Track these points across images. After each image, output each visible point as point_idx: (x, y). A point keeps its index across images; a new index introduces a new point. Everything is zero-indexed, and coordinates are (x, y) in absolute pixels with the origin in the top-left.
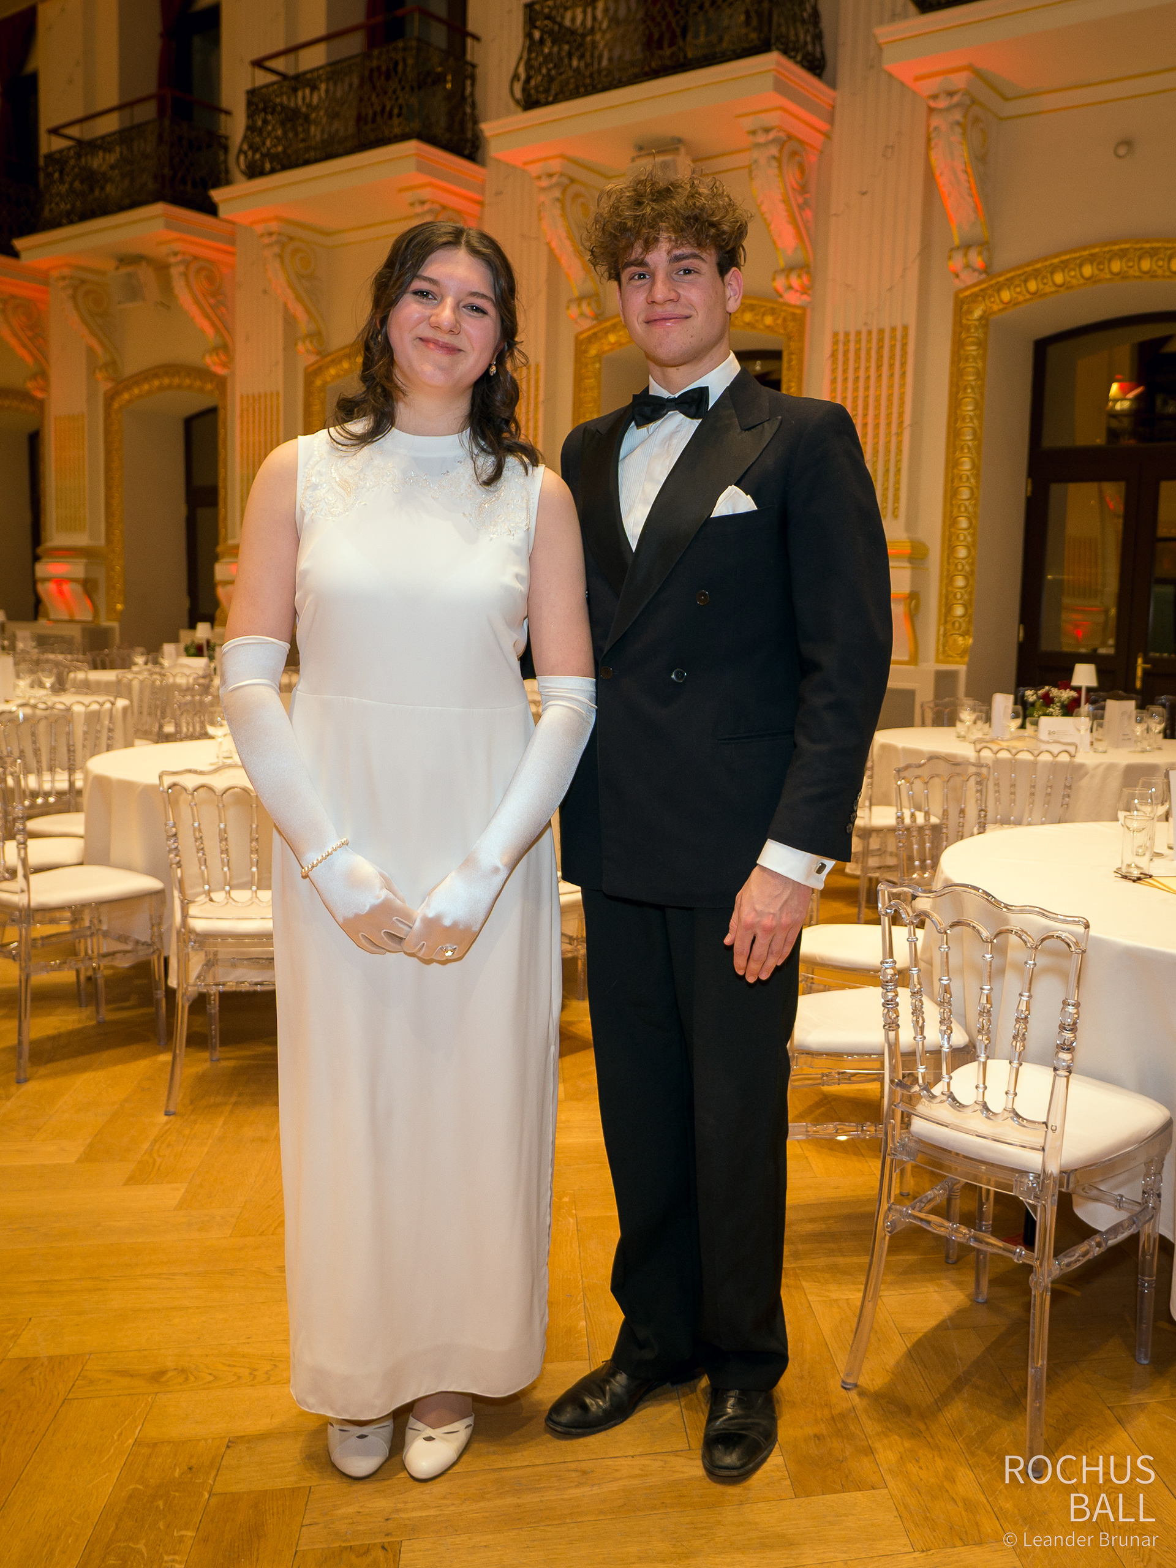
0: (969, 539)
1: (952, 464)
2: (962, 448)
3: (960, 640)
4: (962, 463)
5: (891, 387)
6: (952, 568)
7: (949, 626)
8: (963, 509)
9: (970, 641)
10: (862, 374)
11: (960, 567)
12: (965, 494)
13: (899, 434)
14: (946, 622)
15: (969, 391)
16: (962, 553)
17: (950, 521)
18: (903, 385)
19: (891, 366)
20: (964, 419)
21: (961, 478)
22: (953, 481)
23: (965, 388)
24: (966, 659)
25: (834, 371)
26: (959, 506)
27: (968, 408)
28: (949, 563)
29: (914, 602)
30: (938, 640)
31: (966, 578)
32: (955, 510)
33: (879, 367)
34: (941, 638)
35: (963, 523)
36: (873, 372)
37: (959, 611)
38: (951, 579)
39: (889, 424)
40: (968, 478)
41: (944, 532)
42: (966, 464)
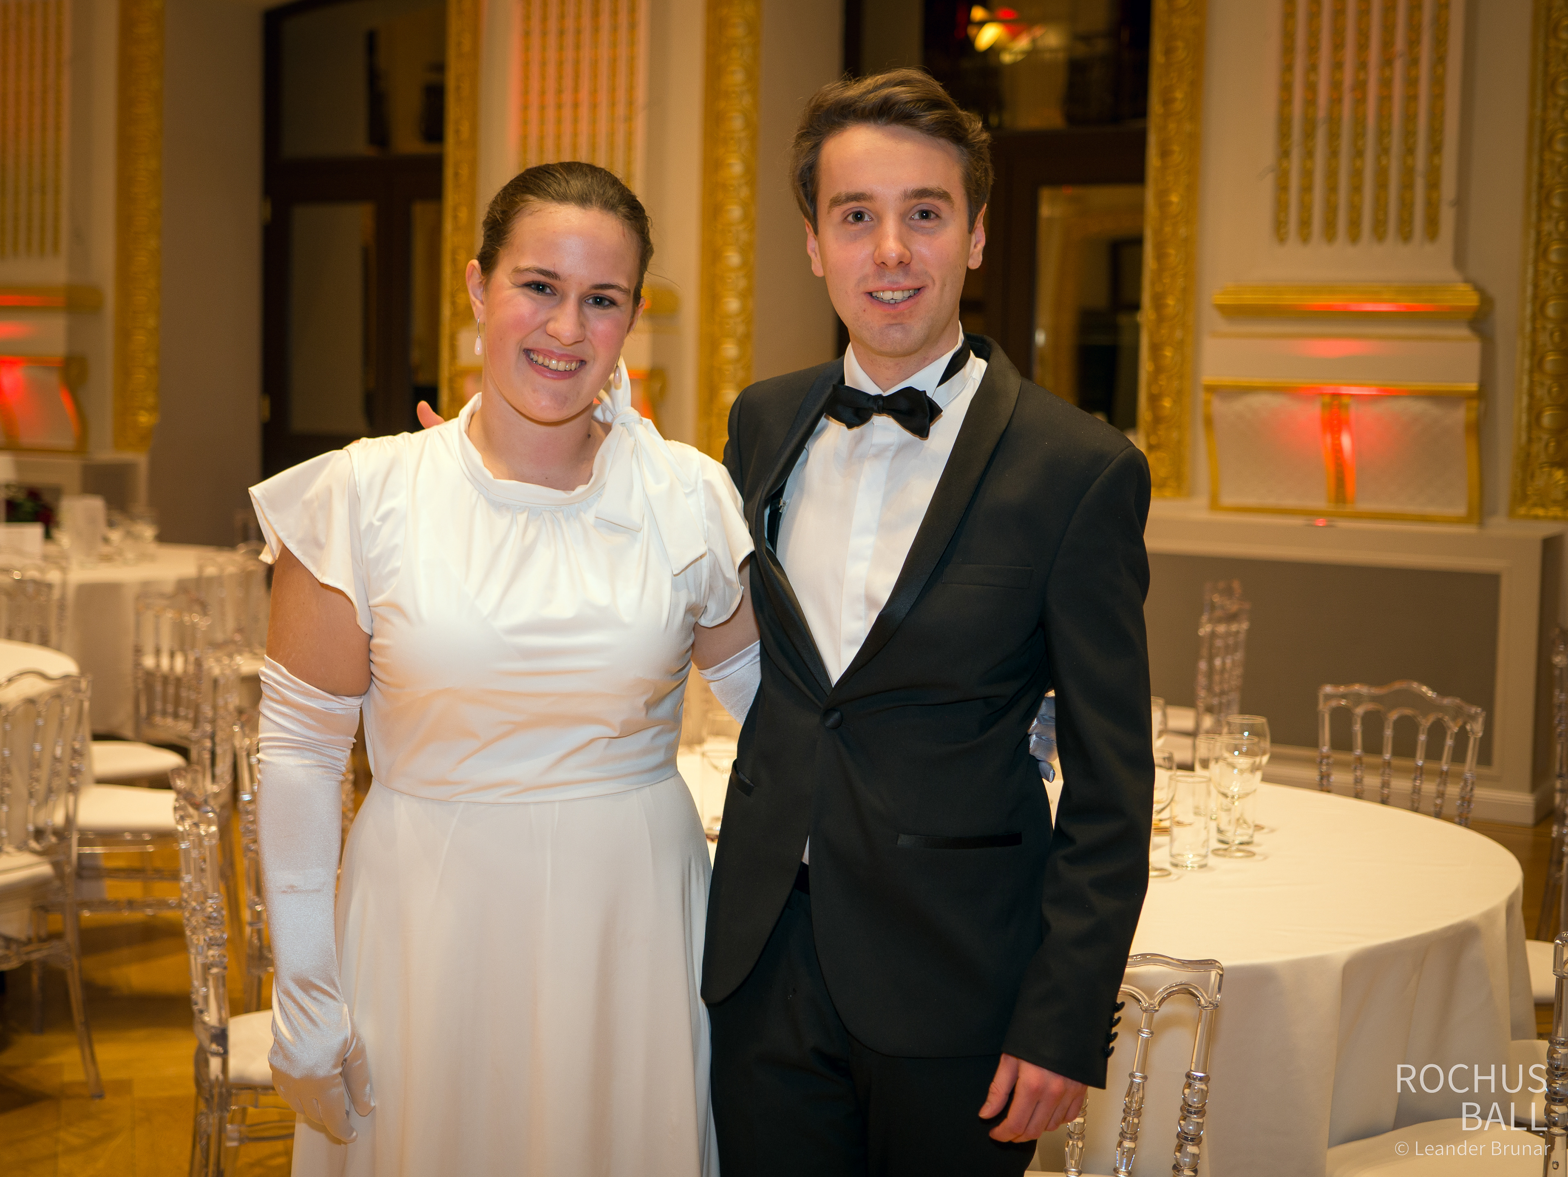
0: (743, 283)
1: (711, 166)
2: (727, 141)
4: (730, 165)
5: (614, 45)
6: (717, 328)
8: (732, 236)
10: (570, 25)
11: (729, 327)
12: (735, 212)
13: (629, 119)
14: (709, 414)
15: (737, 52)
16: (733, 304)
17: (712, 255)
18: (632, 44)
19: (614, 13)
20: (728, 95)
21: (727, 188)
22: (713, 193)
23: (729, 48)
26: (726, 233)
27: (736, 79)
28: (712, 321)
29: (657, 386)
32: (720, 239)
33: (596, 14)
35: (733, 258)
36: (586, 22)
38: (715, 347)
39: (613, 104)
40: (740, 187)
42: (735, 167)
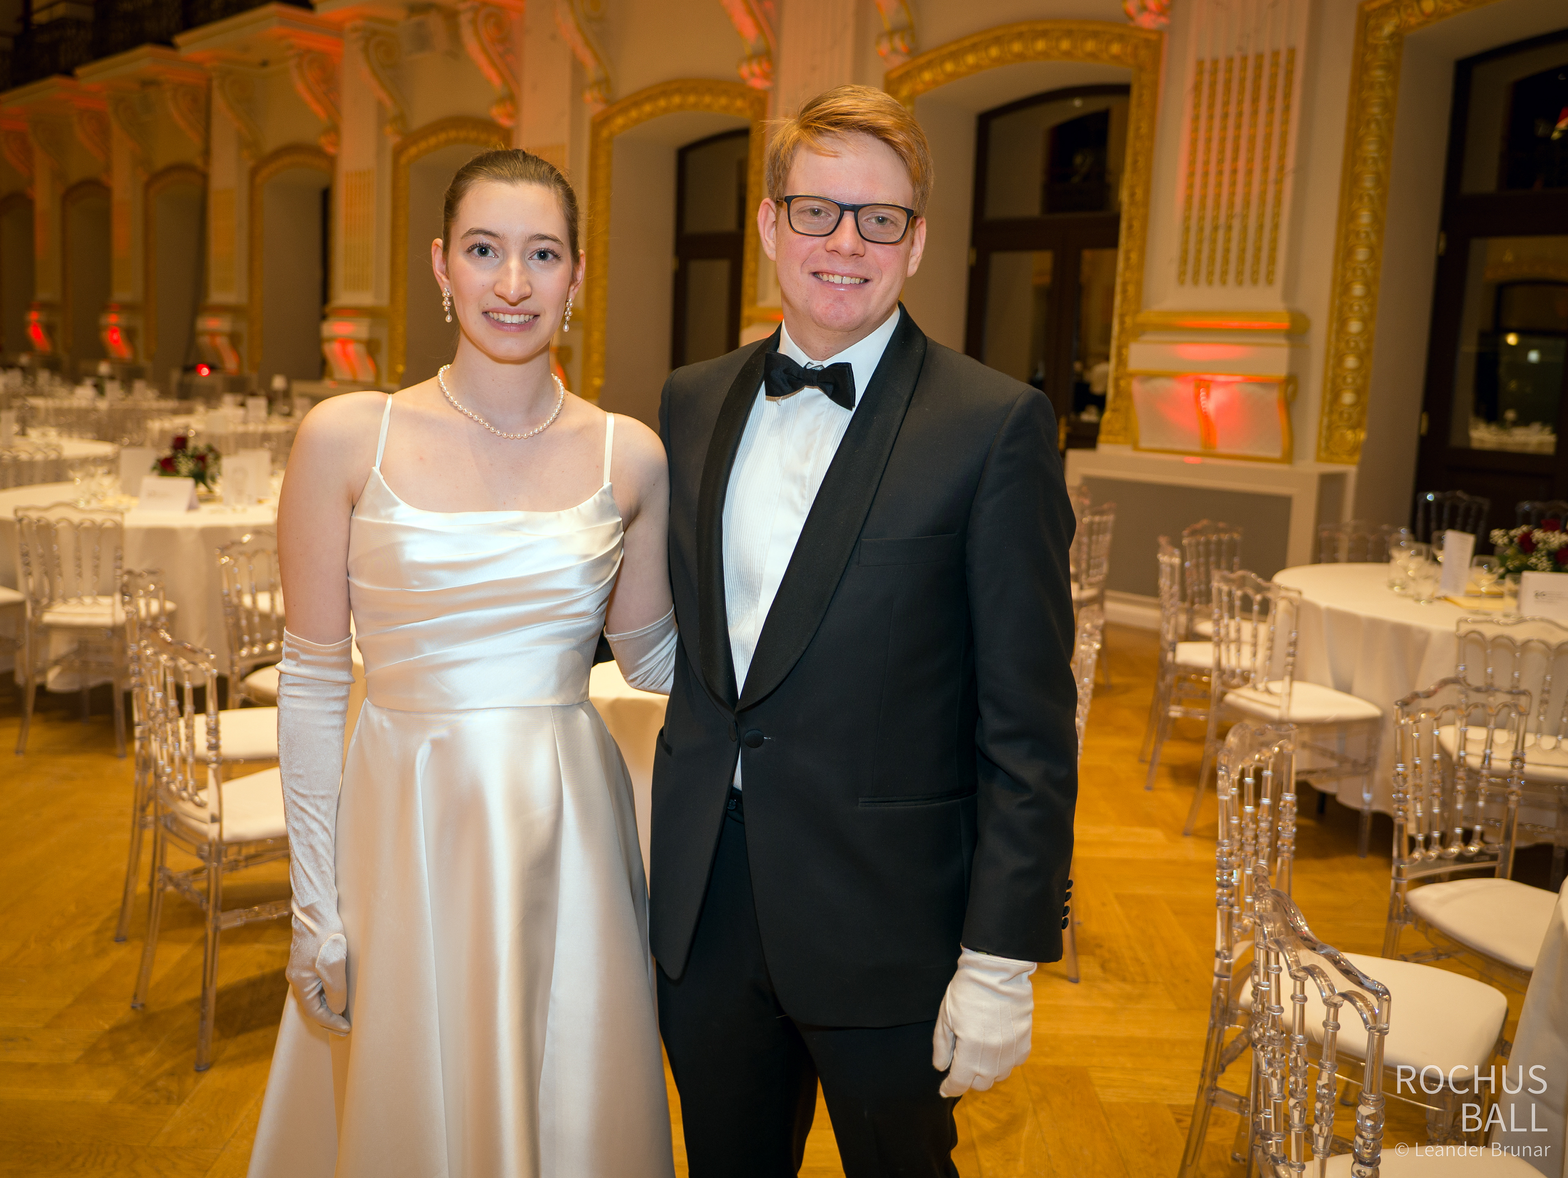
0: (1366, 310)
1: (1347, 216)
2: (1361, 198)
3: (1350, 435)
4: (1360, 217)
5: (1269, 124)
6: (1342, 345)
7: (1335, 417)
8: (1359, 272)
9: (1362, 436)
10: (1233, 109)
11: (1352, 344)
12: (1361, 254)
13: (1279, 182)
14: (1331, 412)
15: (1373, 126)
16: (1355, 326)
17: (1342, 287)
18: (1285, 122)
19: (1272, 99)
20: (1365, 160)
21: (1357, 234)
22: (1347, 238)
23: (1368, 123)
24: (1357, 458)
25: (1197, 106)
26: (1354, 270)
27: (1371, 148)
28: (1338, 340)
29: (1290, 388)
30: (1320, 433)
31: (1361, 357)
32: (1349, 274)
33: (1255, 100)
34: (1324, 432)
35: (1358, 290)
36: (1247, 107)
37: (1348, 398)
38: (1340, 359)
39: (1266, 170)
40: (1367, 234)
41: (1332, 302)
42: (1365, 218)
